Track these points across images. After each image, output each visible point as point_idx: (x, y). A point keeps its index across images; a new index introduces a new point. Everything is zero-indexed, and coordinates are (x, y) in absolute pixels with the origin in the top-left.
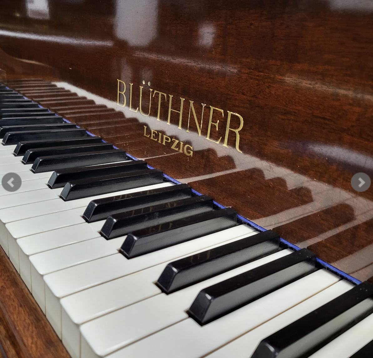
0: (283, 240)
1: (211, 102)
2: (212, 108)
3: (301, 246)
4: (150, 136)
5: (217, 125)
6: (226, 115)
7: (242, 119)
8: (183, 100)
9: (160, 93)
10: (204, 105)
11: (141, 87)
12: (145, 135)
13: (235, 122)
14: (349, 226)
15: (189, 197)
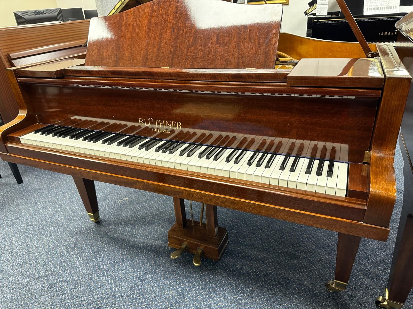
0: (195, 143)
1: (172, 121)
2: (172, 122)
5: (175, 125)
6: (176, 123)
7: (180, 123)
8: (164, 121)
9: (156, 120)
10: (170, 121)
11: (149, 120)
12: (153, 131)
13: (179, 124)
14: (205, 137)
15: (171, 142)
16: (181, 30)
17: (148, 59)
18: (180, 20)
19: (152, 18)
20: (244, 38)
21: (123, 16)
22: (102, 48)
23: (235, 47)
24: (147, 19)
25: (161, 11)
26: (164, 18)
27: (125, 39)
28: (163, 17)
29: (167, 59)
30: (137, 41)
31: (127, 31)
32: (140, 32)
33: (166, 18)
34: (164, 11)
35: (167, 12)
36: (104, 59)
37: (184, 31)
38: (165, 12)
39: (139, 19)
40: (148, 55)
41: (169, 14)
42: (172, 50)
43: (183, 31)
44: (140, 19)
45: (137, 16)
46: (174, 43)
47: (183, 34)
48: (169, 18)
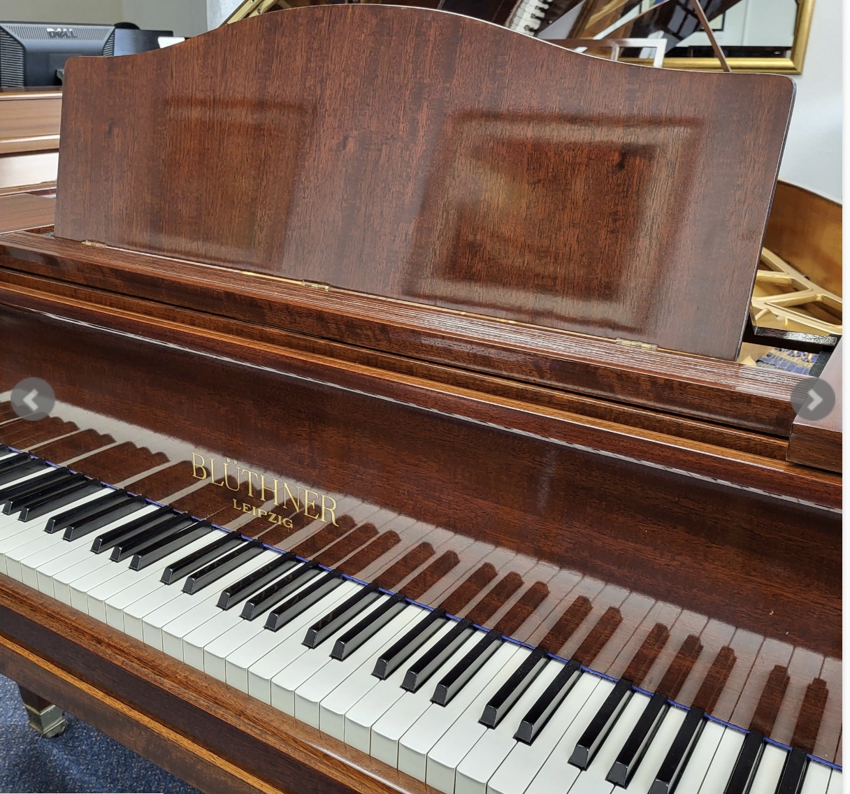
2: (307, 491)
3: (394, 590)
4: (242, 509)
5: (313, 504)
6: (321, 497)
7: (334, 502)
8: (276, 481)
9: (250, 473)
10: (298, 488)
11: (226, 465)
12: (235, 507)
13: (329, 504)
16: (372, 147)
17: (257, 242)
18: (368, 105)
19: (268, 83)
20: (616, 213)
21: (169, 65)
22: (103, 178)
23: (575, 246)
24: (250, 84)
25: (298, 58)
26: (310, 88)
27: (178, 156)
28: (308, 85)
29: (322, 252)
30: (217, 167)
31: (183, 126)
32: (229, 135)
33: (319, 92)
34: (309, 60)
35: (320, 63)
36: (113, 219)
37: (384, 151)
38: (313, 65)
39: (224, 84)
40: (256, 227)
41: (328, 74)
42: (340, 222)
43: (380, 150)
44: (227, 82)
45: (214, 69)
46: (345, 197)
47: (377, 163)
48: (328, 92)
